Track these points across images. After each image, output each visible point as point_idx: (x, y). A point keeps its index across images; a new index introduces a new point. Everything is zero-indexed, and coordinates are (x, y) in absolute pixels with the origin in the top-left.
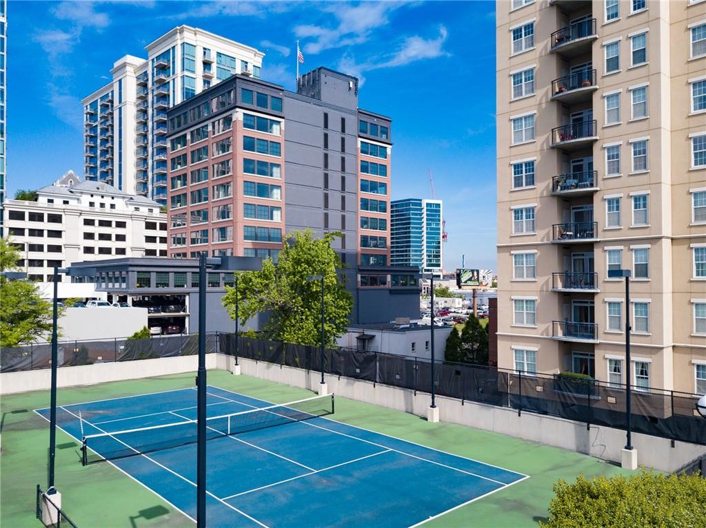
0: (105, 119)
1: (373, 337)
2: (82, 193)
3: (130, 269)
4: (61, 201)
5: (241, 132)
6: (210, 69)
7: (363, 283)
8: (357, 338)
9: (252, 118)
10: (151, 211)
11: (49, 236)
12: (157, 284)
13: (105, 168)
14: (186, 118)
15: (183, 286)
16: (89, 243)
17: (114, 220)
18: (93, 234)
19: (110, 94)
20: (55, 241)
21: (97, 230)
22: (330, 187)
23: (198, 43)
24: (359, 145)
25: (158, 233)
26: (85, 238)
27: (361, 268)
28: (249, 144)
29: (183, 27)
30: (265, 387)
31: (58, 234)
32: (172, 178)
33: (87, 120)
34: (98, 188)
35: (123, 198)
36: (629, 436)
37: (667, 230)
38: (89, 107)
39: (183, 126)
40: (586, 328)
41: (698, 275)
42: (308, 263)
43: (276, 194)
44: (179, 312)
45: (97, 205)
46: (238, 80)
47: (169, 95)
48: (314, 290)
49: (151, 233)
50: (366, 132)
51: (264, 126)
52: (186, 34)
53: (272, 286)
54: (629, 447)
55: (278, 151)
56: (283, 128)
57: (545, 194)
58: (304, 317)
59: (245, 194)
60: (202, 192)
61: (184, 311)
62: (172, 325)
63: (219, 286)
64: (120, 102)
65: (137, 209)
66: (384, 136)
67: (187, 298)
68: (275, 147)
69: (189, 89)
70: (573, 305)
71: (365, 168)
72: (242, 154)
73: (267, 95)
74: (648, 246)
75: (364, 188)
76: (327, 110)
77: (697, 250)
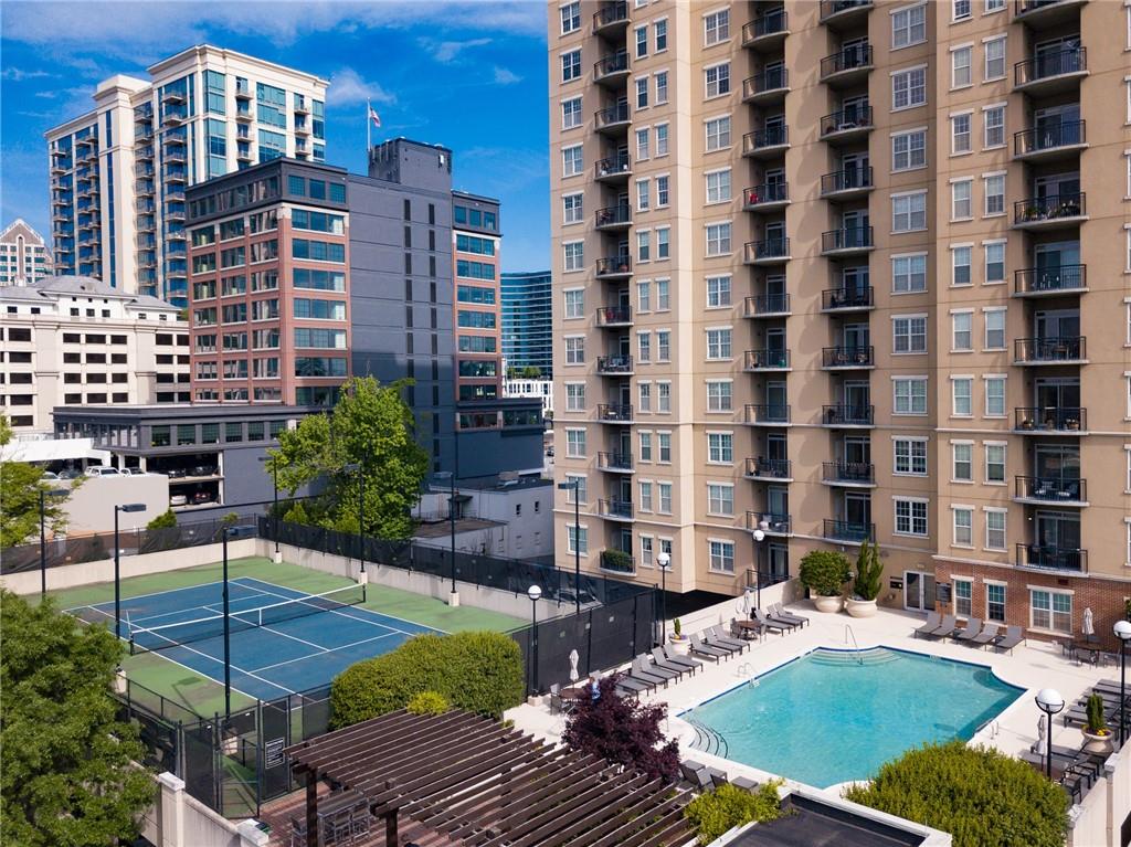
0: (85, 168)
1: (469, 499)
2: (59, 296)
3: (143, 423)
4: (28, 309)
5: (289, 235)
6: (247, 109)
7: (464, 424)
8: (449, 500)
9: (304, 215)
10: (163, 318)
11: (12, 361)
12: (179, 440)
13: (87, 242)
14: (212, 203)
15: (215, 442)
16: (73, 368)
17: (108, 334)
18: (79, 355)
19: (92, 129)
20: (21, 368)
21: (84, 349)
22: (414, 299)
23: (229, 71)
24: (455, 240)
25: (175, 350)
26: (65, 361)
27: (460, 405)
28: (301, 249)
29: (205, 48)
30: (306, 576)
31: (25, 357)
32: (195, 284)
33: (54, 165)
34: (83, 288)
35: (122, 300)
38: (56, 144)
39: (209, 215)
41: (712, 459)
42: (369, 421)
43: (339, 313)
44: (210, 474)
45: (83, 313)
46: (283, 165)
47: (186, 145)
48: (377, 454)
49: (165, 350)
50: (464, 222)
51: (321, 223)
52: (209, 57)
53: (326, 449)
55: (341, 255)
56: (347, 225)
57: (591, 373)
58: (366, 486)
59: (295, 316)
60: (239, 308)
61: (217, 473)
62: (201, 492)
63: (263, 439)
64: (109, 144)
65: (142, 316)
66: (490, 225)
67: (220, 456)
68: (335, 251)
69: (216, 138)
71: (463, 270)
72: (290, 262)
73: (323, 182)
74: (670, 432)
75: (462, 297)
76: (408, 196)
77: (711, 436)
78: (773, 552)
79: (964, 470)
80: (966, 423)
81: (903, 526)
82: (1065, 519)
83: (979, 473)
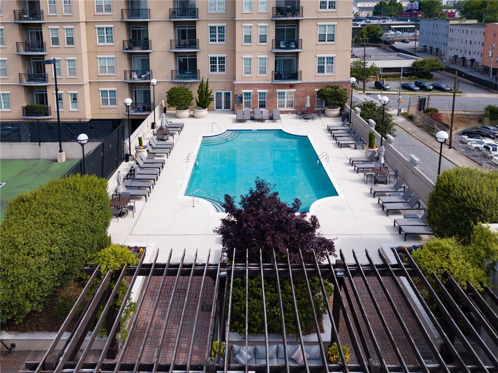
36: (60, 146)
37: (83, 18)
40: (42, 76)
41: (99, 42)
54: (61, 151)
70: (32, 61)
74: (73, 27)
77: (98, 28)
78: (135, 91)
79: (248, 39)
80: (249, 15)
81: (213, 69)
82: (287, 58)
83: (255, 39)
